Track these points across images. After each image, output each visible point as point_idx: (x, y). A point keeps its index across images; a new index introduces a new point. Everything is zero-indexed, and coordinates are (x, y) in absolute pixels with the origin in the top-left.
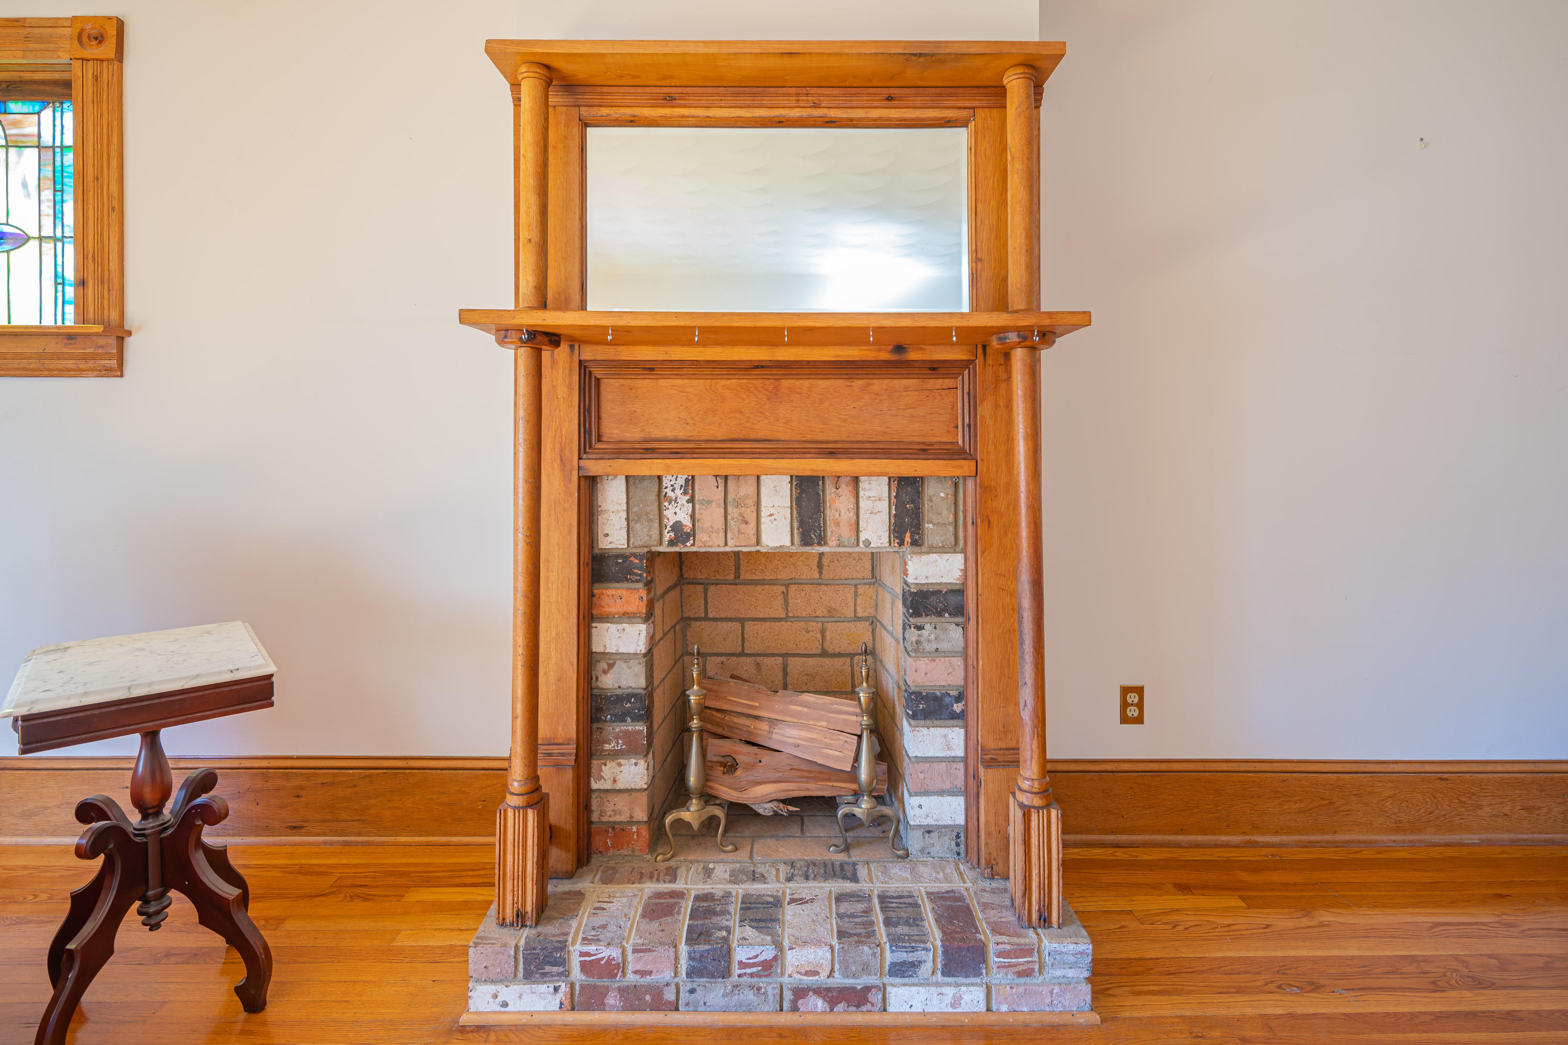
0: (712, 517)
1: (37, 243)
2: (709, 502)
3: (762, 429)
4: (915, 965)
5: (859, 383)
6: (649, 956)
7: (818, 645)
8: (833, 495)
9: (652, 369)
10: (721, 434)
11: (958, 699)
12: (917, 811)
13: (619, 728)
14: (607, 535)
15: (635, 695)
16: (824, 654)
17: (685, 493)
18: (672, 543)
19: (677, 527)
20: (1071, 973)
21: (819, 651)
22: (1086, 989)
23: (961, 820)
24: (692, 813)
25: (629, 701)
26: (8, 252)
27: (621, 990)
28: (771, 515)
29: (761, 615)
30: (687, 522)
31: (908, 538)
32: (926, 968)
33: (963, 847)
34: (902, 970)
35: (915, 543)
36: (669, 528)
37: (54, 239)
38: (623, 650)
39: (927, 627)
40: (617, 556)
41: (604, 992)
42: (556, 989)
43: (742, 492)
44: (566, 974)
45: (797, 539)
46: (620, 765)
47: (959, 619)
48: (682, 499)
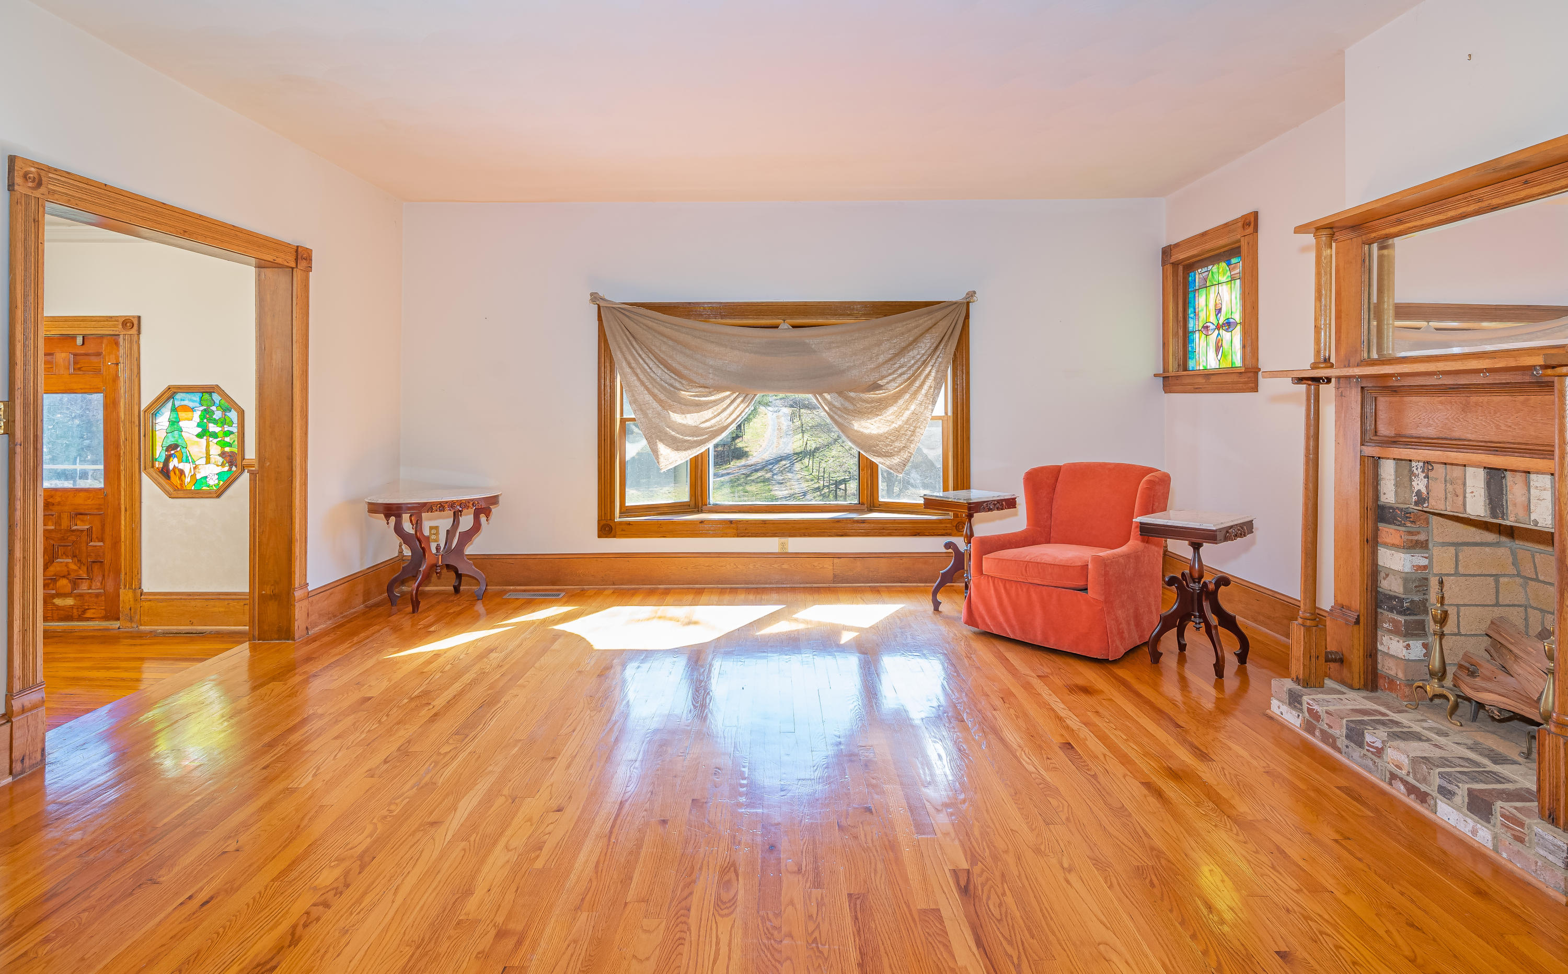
0: (1438, 490)
2: (1436, 479)
4: (1452, 795)
6: (1331, 717)
8: (1512, 483)
13: (1391, 615)
14: (1385, 494)
15: (1398, 598)
17: (1423, 472)
18: (1416, 503)
19: (1419, 493)
20: (1553, 858)
25: (1395, 600)
28: (1472, 492)
30: (1424, 490)
32: (1459, 800)
34: (1445, 793)
36: (1414, 494)
38: (1393, 567)
40: (1391, 508)
41: (1315, 727)
42: (1298, 716)
43: (1455, 475)
44: (1302, 711)
45: (1489, 512)
46: (1391, 639)
48: (1422, 475)
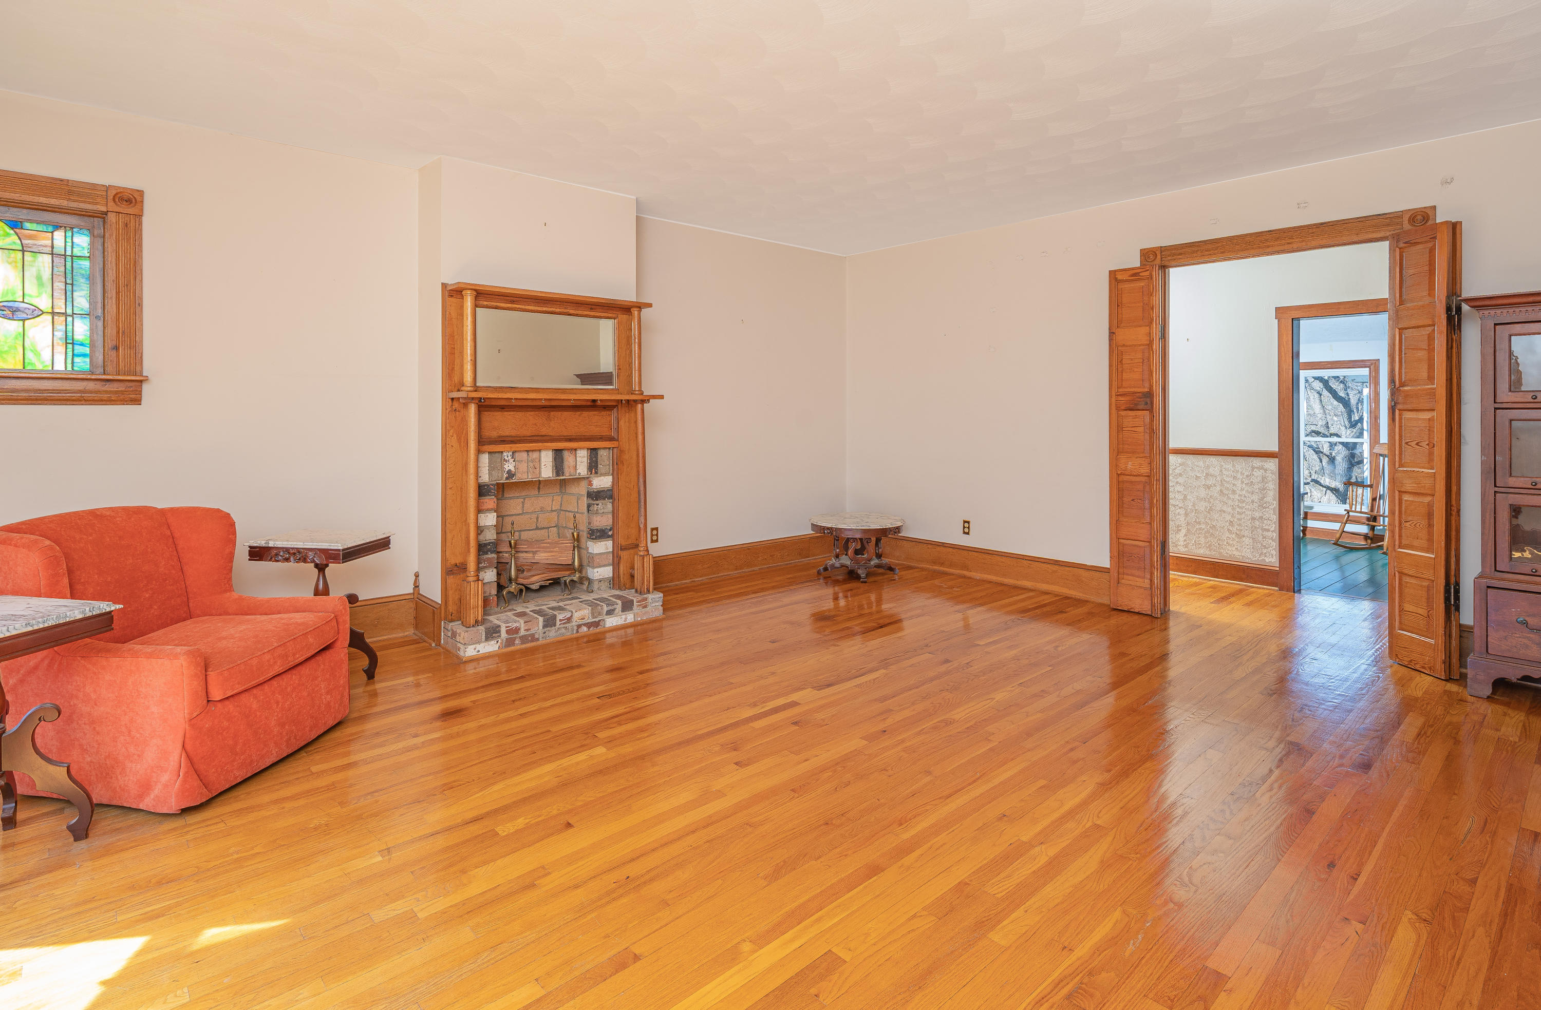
0: (523, 467)
1: (50, 317)
2: (522, 461)
3: (544, 431)
4: (614, 610)
5: (578, 413)
6: (530, 623)
7: (535, 525)
8: (567, 456)
9: (503, 408)
10: (528, 434)
11: (610, 530)
12: (596, 574)
13: (486, 557)
15: (492, 543)
16: (537, 528)
17: (512, 458)
18: (507, 478)
19: (509, 472)
20: (657, 604)
21: (535, 528)
22: (661, 608)
23: (611, 575)
24: (513, 588)
25: (489, 545)
26: (24, 320)
27: (520, 637)
28: (545, 465)
29: (512, 513)
30: (513, 469)
31: (593, 471)
32: (617, 611)
33: (612, 585)
34: (610, 613)
35: (596, 473)
36: (505, 473)
37: (65, 314)
38: (487, 524)
39: (600, 504)
40: (484, 486)
41: (515, 639)
42: (497, 642)
43: (534, 456)
44: (500, 636)
45: (554, 474)
46: (485, 572)
47: (611, 501)
48: (512, 460)
